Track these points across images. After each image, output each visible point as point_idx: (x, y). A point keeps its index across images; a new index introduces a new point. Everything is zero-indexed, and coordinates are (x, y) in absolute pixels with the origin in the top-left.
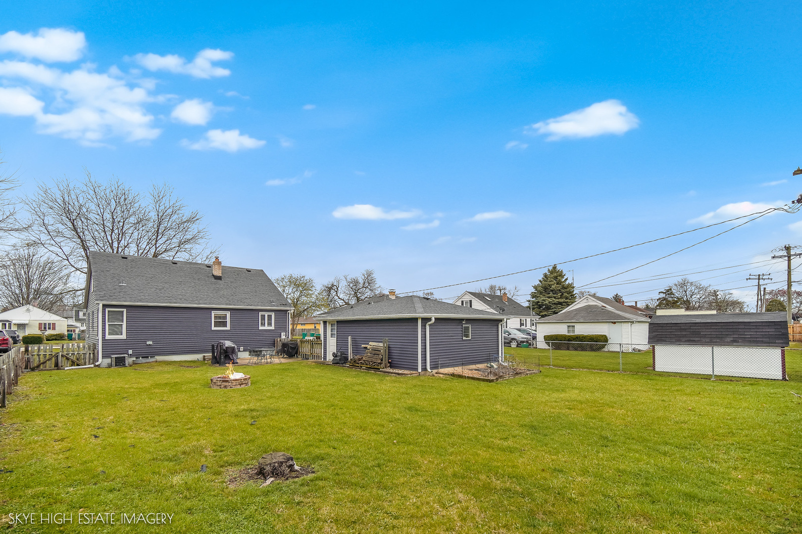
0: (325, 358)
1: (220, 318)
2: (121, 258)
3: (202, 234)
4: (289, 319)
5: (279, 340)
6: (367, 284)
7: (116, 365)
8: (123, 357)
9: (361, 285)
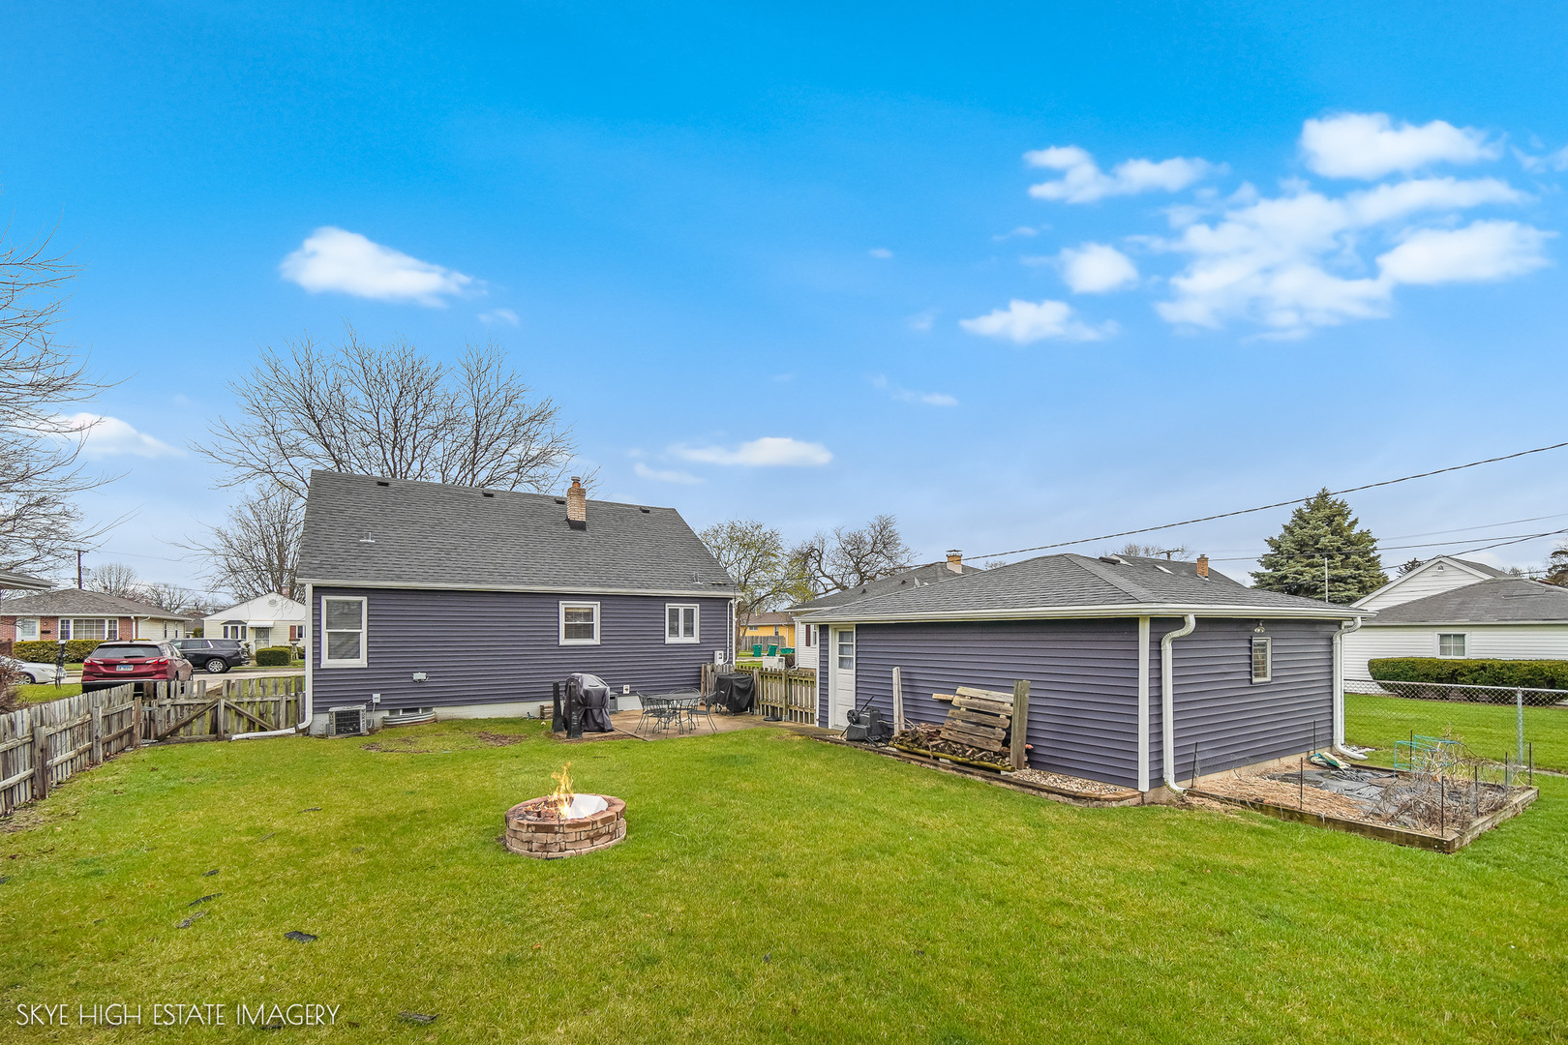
0: (824, 720)
1: (578, 615)
2: (375, 485)
3: (560, 445)
4: (731, 619)
5: (709, 668)
6: (880, 546)
7: (338, 732)
8: (352, 712)
9: (869, 548)
